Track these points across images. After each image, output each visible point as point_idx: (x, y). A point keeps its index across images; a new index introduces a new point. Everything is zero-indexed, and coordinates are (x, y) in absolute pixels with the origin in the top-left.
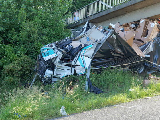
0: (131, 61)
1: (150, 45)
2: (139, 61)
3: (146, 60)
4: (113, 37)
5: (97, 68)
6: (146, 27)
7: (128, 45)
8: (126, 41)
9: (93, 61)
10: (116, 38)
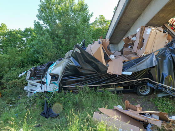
0: (121, 80)
1: (148, 58)
2: (136, 80)
3: (148, 79)
4: (76, 51)
5: (71, 86)
6: (142, 36)
7: (96, 59)
8: (92, 55)
9: (63, 79)
10: (80, 52)
